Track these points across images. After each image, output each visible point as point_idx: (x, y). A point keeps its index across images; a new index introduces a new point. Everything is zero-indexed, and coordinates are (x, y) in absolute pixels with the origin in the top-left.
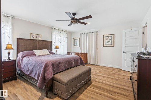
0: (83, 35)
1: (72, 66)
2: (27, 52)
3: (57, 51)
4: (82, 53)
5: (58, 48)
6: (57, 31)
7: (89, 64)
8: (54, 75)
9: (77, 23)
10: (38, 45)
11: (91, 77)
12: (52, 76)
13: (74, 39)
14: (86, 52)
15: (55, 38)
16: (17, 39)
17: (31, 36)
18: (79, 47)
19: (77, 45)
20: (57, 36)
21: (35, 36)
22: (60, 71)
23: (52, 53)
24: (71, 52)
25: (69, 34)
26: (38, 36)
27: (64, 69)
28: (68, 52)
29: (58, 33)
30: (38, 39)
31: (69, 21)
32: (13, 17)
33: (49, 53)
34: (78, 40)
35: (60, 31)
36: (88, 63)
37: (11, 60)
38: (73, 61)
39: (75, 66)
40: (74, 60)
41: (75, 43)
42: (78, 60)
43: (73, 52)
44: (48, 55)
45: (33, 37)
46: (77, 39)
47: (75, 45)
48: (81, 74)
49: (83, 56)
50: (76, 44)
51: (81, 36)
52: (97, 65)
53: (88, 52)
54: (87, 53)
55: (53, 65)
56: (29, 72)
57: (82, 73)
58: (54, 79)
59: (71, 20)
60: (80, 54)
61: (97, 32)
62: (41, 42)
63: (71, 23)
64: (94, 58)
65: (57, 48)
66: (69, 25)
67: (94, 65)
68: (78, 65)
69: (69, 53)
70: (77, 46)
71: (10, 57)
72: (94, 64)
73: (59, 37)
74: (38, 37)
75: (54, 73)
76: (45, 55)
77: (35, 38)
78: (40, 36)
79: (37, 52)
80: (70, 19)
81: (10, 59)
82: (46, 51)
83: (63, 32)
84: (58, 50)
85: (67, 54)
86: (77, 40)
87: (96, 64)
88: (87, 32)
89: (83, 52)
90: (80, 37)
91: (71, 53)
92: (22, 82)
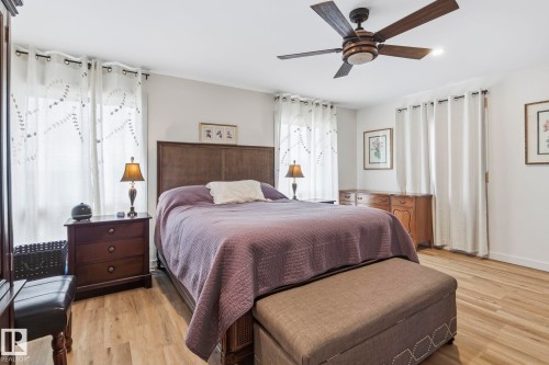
0: (407, 114)
1: (351, 262)
2: (186, 191)
3: (295, 187)
4: (404, 197)
5: (300, 175)
6: (296, 106)
7: (440, 248)
8: (257, 299)
9: (375, 56)
10: (223, 163)
11: (454, 327)
12: (249, 305)
13: (368, 135)
14: (423, 192)
15: (289, 136)
16: (159, 143)
17: (204, 134)
18: (392, 168)
19: (382, 159)
20: (294, 127)
21: (214, 130)
22: (289, 280)
23: (274, 196)
24: (354, 191)
25: (347, 114)
26: (224, 130)
27: (309, 273)
28: (341, 192)
29: (300, 115)
30: (224, 141)
31: (337, 50)
32: (146, 72)
33: (261, 196)
34: (384, 141)
35: (307, 108)
36: (438, 242)
37: (138, 217)
38: (356, 239)
39: (367, 262)
40: (363, 231)
41: (373, 152)
42: (380, 229)
43: (364, 192)
44: (257, 201)
45: (209, 136)
46: (381, 133)
47: (374, 159)
48: (394, 311)
49: (412, 211)
50: (377, 154)
51: (400, 122)
52: (485, 258)
53: (434, 192)
54: (429, 198)
55: (257, 251)
56: (180, 266)
57: (404, 306)
58: (258, 318)
59: (344, 45)
60: (394, 202)
61: (485, 92)
62: (235, 153)
63: (345, 59)
64: (469, 220)
65: (294, 173)
66: (339, 74)
67: (472, 256)
68: (381, 256)
69: (344, 195)
70: (382, 166)
71: (134, 205)
72: (469, 250)
73: (304, 129)
74: (225, 135)
75: (262, 290)
76: (247, 202)
77: (215, 140)
78: (232, 130)
79: (220, 190)
80: (338, 41)
81: (136, 214)
82: (251, 188)
83: (320, 108)
84: (298, 180)
85: (336, 198)
86: (381, 140)
87: (481, 253)
88: (427, 99)
89: (409, 191)
90: (393, 125)
91: (353, 196)
92: (164, 298)
